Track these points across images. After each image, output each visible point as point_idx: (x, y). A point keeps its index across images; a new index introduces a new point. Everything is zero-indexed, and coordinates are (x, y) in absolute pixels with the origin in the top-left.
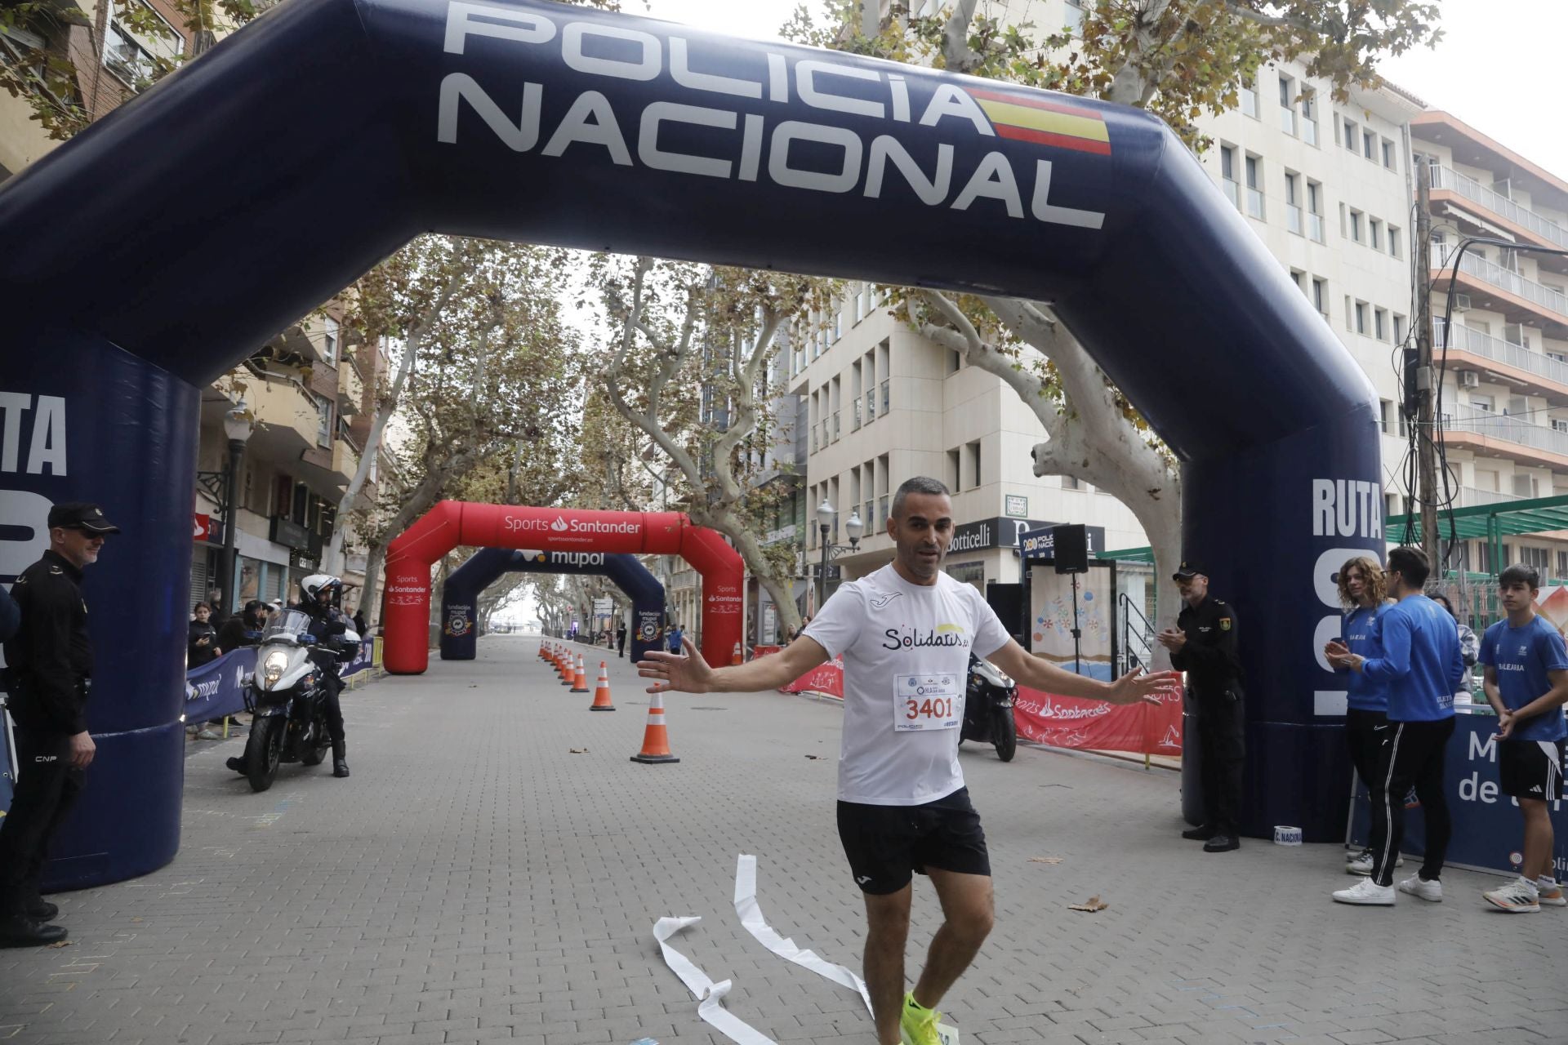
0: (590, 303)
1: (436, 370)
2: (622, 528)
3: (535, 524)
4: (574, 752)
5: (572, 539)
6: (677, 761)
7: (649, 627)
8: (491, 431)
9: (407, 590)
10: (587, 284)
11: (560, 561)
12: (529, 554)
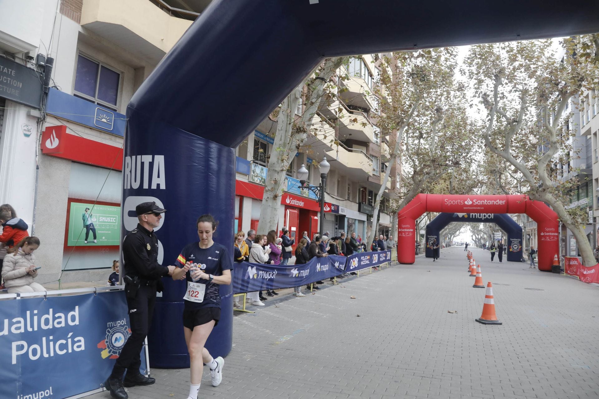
0: (476, 105)
1: (416, 142)
2: (497, 203)
3: (458, 202)
4: (450, 312)
5: (474, 208)
6: (501, 324)
7: (516, 245)
8: (439, 164)
9: (406, 230)
10: (474, 96)
11: (474, 217)
12: (460, 215)
